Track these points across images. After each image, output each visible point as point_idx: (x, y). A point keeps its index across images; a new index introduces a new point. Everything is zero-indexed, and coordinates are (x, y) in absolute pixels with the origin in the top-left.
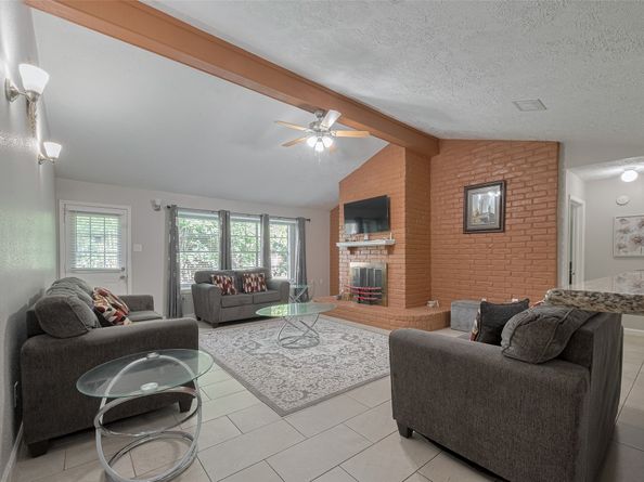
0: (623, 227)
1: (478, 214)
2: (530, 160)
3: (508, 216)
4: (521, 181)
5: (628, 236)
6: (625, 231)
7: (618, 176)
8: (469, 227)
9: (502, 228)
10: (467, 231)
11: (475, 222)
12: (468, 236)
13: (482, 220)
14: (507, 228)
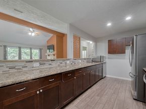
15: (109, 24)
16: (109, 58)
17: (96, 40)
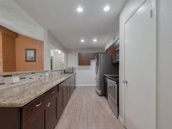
0: (61, 62)
1: (29, 57)
2: (41, 45)
3: (36, 58)
4: (39, 50)
5: (61, 64)
6: (61, 63)
7: (58, 52)
8: (27, 60)
9: (35, 61)
10: (26, 61)
11: (28, 59)
12: (27, 62)
13: (30, 58)
14: (36, 61)
15: (83, 41)
16: (78, 69)
17: (67, 50)
